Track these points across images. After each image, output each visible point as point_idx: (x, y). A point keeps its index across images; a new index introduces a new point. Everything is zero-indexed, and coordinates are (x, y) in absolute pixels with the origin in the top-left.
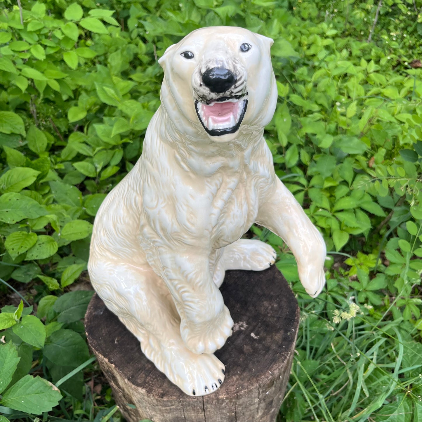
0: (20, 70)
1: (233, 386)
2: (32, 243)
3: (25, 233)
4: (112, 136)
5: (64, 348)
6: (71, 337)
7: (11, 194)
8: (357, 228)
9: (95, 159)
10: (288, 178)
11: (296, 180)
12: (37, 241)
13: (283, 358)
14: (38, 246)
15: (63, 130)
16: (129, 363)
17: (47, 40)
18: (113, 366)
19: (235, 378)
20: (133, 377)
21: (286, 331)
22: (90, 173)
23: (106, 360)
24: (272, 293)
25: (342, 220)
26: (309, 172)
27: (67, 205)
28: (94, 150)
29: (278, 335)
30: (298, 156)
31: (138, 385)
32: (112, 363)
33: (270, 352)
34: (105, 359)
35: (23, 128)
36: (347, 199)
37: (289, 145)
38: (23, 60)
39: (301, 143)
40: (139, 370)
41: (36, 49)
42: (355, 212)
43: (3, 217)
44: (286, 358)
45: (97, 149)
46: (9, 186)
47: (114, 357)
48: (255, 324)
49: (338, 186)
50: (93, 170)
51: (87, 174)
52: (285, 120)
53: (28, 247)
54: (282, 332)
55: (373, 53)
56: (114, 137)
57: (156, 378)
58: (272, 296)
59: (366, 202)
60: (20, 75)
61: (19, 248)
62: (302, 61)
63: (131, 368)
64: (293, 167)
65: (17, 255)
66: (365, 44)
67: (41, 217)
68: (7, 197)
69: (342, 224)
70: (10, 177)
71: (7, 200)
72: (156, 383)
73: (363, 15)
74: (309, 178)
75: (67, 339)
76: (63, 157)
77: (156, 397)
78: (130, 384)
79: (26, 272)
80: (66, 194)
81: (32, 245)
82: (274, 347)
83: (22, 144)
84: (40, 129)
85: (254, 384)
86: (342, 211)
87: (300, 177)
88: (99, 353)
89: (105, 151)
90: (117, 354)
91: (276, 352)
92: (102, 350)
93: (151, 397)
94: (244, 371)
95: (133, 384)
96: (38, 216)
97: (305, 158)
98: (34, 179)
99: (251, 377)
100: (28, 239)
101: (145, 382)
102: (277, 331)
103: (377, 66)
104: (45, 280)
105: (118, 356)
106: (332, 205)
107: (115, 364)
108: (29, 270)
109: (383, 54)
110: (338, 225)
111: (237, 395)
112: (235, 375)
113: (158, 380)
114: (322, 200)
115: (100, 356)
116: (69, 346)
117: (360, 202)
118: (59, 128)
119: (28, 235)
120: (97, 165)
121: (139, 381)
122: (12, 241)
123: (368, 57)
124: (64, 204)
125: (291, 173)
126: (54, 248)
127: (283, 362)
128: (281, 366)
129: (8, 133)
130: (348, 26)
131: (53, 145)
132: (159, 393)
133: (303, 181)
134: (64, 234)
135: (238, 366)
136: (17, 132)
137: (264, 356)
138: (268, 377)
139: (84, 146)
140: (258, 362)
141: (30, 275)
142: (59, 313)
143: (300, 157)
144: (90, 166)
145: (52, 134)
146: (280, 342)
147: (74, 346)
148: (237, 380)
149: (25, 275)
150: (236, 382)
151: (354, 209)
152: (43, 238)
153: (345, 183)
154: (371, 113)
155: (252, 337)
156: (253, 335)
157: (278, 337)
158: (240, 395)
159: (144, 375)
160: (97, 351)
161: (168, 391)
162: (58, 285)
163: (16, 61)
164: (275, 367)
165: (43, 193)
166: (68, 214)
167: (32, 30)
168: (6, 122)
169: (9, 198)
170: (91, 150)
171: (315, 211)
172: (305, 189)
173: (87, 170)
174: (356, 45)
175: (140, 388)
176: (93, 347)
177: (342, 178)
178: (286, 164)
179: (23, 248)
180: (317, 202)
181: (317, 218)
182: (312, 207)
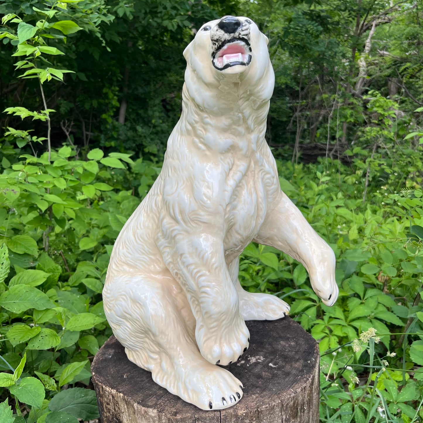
0: (42, 196)
1: (253, 402)
7: (21, 286)
11: (307, 296)
12: (40, 333)
13: (305, 379)
15: (71, 263)
16: (138, 391)
17: (69, 175)
18: (122, 395)
19: (254, 396)
20: (143, 401)
21: (306, 360)
22: (97, 290)
23: (114, 391)
24: (288, 335)
29: (298, 363)
31: (148, 407)
32: (120, 392)
33: (291, 376)
34: (112, 390)
35: (36, 249)
40: (150, 396)
41: (59, 181)
42: (371, 321)
43: (10, 306)
44: (308, 379)
47: (122, 388)
48: (273, 357)
49: (350, 297)
50: (101, 287)
51: (94, 290)
53: (30, 337)
54: (302, 361)
57: (168, 400)
58: (289, 338)
59: (381, 312)
61: (21, 338)
63: (140, 395)
64: (302, 285)
65: (18, 343)
68: (16, 289)
69: (359, 330)
70: (21, 278)
71: (16, 291)
72: (169, 404)
73: (354, 179)
77: (169, 416)
78: (140, 407)
80: (73, 303)
81: (35, 335)
82: (294, 372)
83: (33, 265)
84: (51, 257)
85: (276, 400)
86: (357, 319)
88: (106, 386)
90: (126, 385)
91: (297, 376)
92: (109, 383)
93: (163, 417)
94: (264, 390)
95: (143, 406)
96: (45, 308)
98: (45, 280)
99: (272, 394)
100: (31, 332)
101: (156, 404)
102: (297, 360)
104: (42, 378)
105: (127, 387)
107: (123, 393)
111: (257, 410)
112: (254, 394)
113: (170, 402)
115: (108, 389)
118: (67, 261)
119: (31, 329)
121: (150, 404)
122: (14, 332)
126: (57, 341)
127: (306, 383)
128: (304, 386)
129: (21, 253)
132: (171, 411)
134: (68, 328)
135: (257, 387)
136: (30, 253)
137: (284, 379)
138: (290, 395)
139: (94, 270)
140: (278, 383)
144: (99, 283)
146: (301, 368)
148: (257, 397)
150: (255, 399)
151: (370, 319)
152: (47, 331)
153: (356, 295)
155: (271, 366)
156: (271, 364)
157: (299, 365)
158: (262, 411)
159: (155, 399)
160: (104, 384)
161: (182, 410)
164: (297, 386)
167: (58, 166)
168: (20, 244)
170: (100, 272)
171: (329, 322)
172: (318, 304)
173: (94, 287)
174: (352, 202)
175: (151, 410)
176: (100, 382)
177: (354, 291)
178: (295, 281)
179: (25, 338)
180: (329, 313)
181: (332, 327)
182: (326, 318)
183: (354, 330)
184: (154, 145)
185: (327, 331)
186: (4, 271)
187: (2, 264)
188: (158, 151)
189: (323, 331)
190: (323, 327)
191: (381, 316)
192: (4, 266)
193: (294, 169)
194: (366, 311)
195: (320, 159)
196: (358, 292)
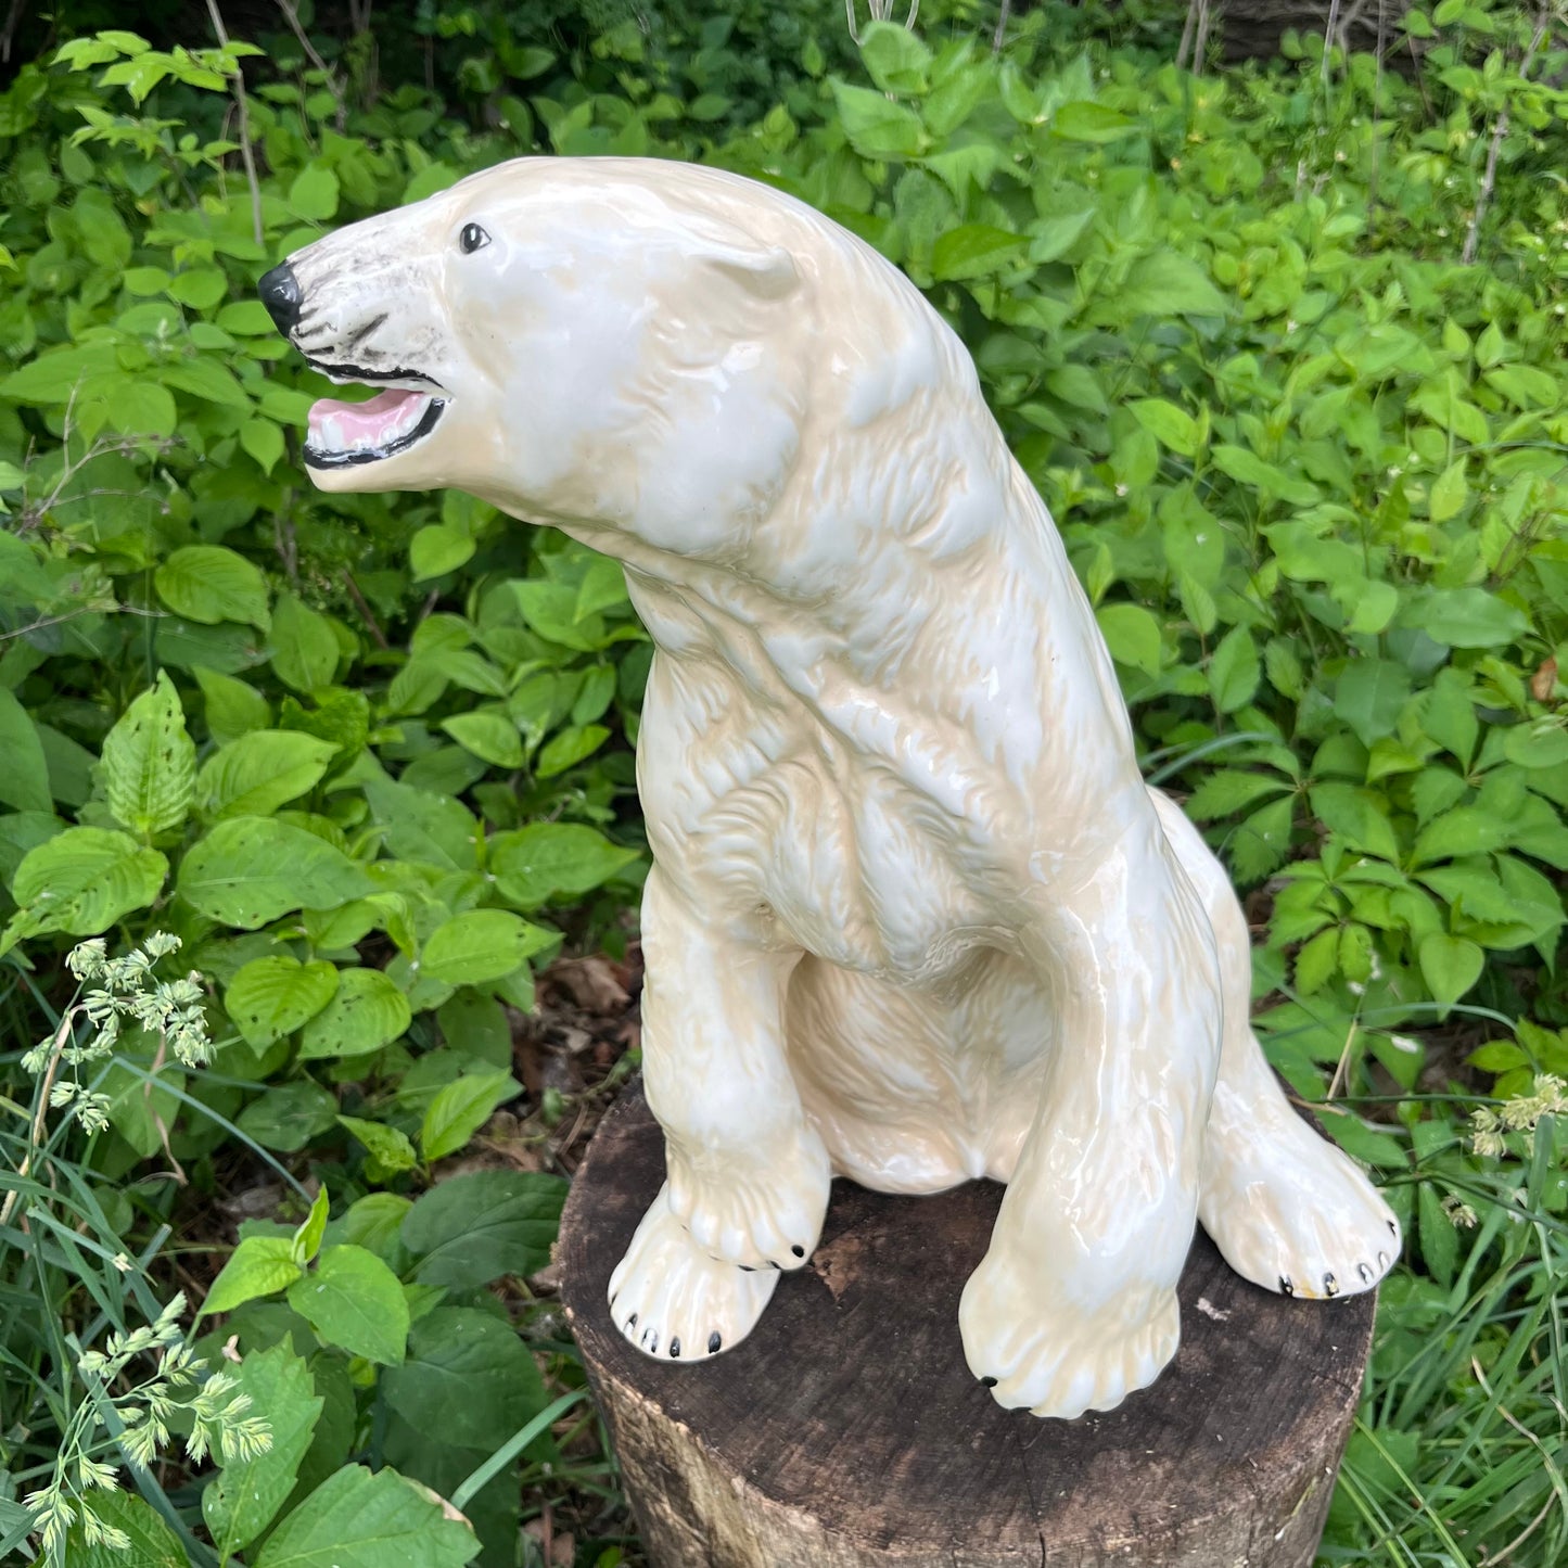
0: (255, 398)
1: (1155, 1498)
2: (319, 997)
3: (293, 962)
4: (577, 619)
5: (460, 1378)
6: (484, 1339)
7: (247, 823)
8: (1515, 925)
9: (515, 705)
10: (1225, 750)
11: (1257, 755)
12: (337, 991)
13: (1338, 1391)
14: (340, 1008)
15: (387, 612)
16: (740, 1417)
18: (683, 1428)
19: (1158, 1471)
20: (762, 1467)
22: (504, 755)
23: (654, 1408)
25: (1450, 898)
26: (1302, 727)
27: (429, 867)
28: (511, 674)
30: (1257, 667)
31: (787, 1499)
32: (676, 1418)
33: (1283, 1370)
34: (647, 1404)
35: (261, 599)
36: (1465, 817)
37: (1223, 629)
38: (265, 364)
39: (1268, 624)
40: (786, 1444)
42: (1496, 867)
43: (218, 905)
44: (1348, 1391)
45: (524, 669)
46: (230, 799)
47: (681, 1398)
48: (1208, 1266)
49: (1421, 770)
50: (515, 741)
51: (492, 756)
52: (1200, 539)
53: (308, 1012)
55: (1488, 304)
56: (581, 622)
57: (851, 1471)
59: (1535, 830)
60: (256, 415)
61: (276, 1016)
62: (1236, 334)
63: (751, 1435)
64: (1242, 710)
65: (270, 1040)
66: (1455, 270)
67: (349, 904)
68: (230, 834)
69: (1454, 912)
70: (235, 767)
71: (233, 844)
72: (855, 1492)
73: (1439, 167)
74: (1307, 749)
75: (471, 1346)
76: (394, 704)
77: (862, 1545)
78: (755, 1495)
79: (285, 1113)
80: (425, 827)
81: (321, 1003)
82: (1293, 1348)
83: (258, 658)
84: (313, 607)
85: (1238, 1494)
86: (1446, 862)
87: (1268, 744)
88: (624, 1380)
89: (548, 677)
90: (692, 1384)
91: (1305, 1370)
92: (633, 1370)
93: (841, 1544)
94: (1189, 1440)
95: (768, 1495)
96: (342, 900)
97: (1285, 675)
98: (319, 771)
99: (1222, 1464)
100: (305, 984)
101: (809, 1489)
103: (1511, 344)
104: (365, 1134)
105: (697, 1392)
106: (1407, 845)
107: (688, 1424)
108: (295, 1107)
109: (1528, 302)
110: (1438, 916)
111: (1176, 1536)
112: (1156, 1458)
113: (859, 1480)
114: (1364, 825)
115: (629, 1393)
116: (476, 1370)
117: (1512, 829)
118: (371, 604)
119: (303, 970)
120: (525, 725)
121: (788, 1484)
122: (248, 992)
123: (1469, 317)
124: (419, 864)
125: (1237, 730)
126: (397, 1016)
127: (1342, 1408)
128: (1336, 1423)
129: (208, 617)
130: (1379, 214)
131: (356, 664)
132: (869, 1528)
133: (1287, 760)
134: (430, 964)
135: (1165, 1424)
136: (242, 617)
137: (1262, 1385)
138: (1289, 1467)
139: (473, 659)
140: (1242, 1406)
141: (301, 1125)
142: (418, 1257)
143: (1264, 671)
144: (504, 728)
145: (352, 626)
146: (1318, 1334)
147: (494, 1372)
148: (1169, 1476)
149: (285, 1124)
150: (1164, 1484)
151: (1491, 856)
152: (359, 978)
153: (1446, 758)
154: (1532, 496)
155: (1204, 1314)
156: (1205, 1305)
157: (1308, 1312)
158: (1187, 1536)
159: (805, 1462)
160: (615, 1372)
161: (904, 1523)
162: (411, 1152)
163: (241, 368)
164: (1310, 1426)
165: (346, 823)
166: (438, 896)
168: (202, 584)
169: (238, 837)
170: (500, 674)
171: (1342, 867)
172: (1297, 789)
173: (492, 743)
174: (1422, 275)
175: (796, 1513)
176: (599, 1361)
177: (1436, 742)
178: (1217, 698)
179: (289, 1015)
180: (1345, 833)
181: (1352, 893)
182: (1330, 854)
183: (1431, 905)
184: (631, 23)
185: (1333, 905)
186: (176, 781)
187: (169, 755)
188: (647, 43)
189: (1317, 908)
190: (1318, 888)
191: (1532, 845)
192: (175, 763)
193: (1189, 104)
194: (1482, 831)
195: (1291, 44)
196: (1452, 747)
